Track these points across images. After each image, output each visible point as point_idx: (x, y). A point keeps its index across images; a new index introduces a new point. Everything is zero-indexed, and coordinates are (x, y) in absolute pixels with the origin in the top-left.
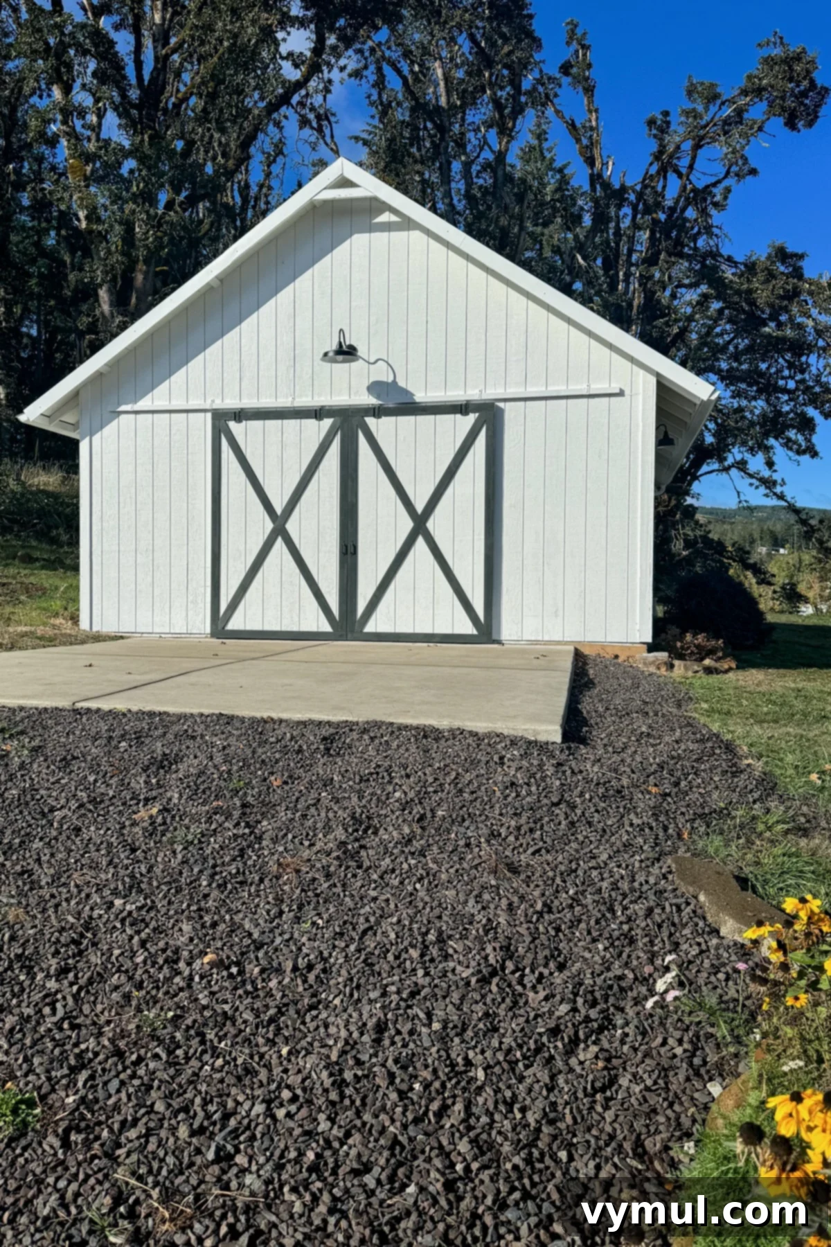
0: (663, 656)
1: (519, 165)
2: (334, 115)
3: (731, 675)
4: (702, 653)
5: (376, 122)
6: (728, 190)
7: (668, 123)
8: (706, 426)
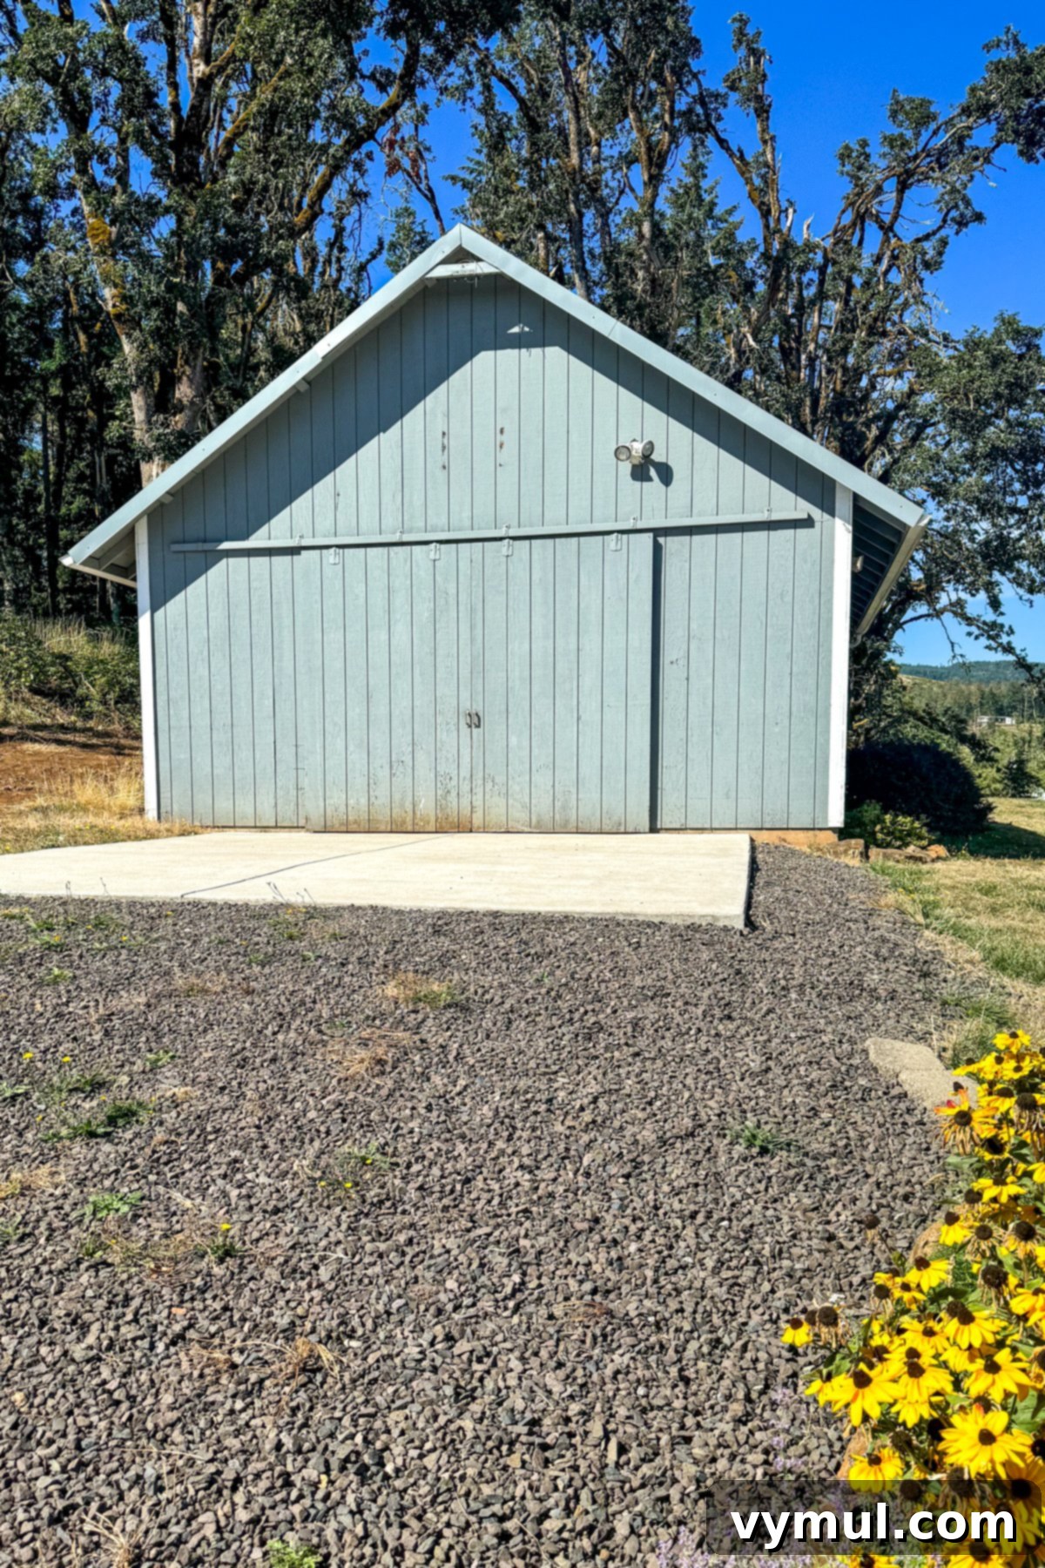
0: (857, 844)
1: (669, 212)
2: (428, 149)
3: (939, 865)
4: (904, 839)
5: (483, 158)
6: (944, 243)
7: (867, 157)
8: (912, 558)
